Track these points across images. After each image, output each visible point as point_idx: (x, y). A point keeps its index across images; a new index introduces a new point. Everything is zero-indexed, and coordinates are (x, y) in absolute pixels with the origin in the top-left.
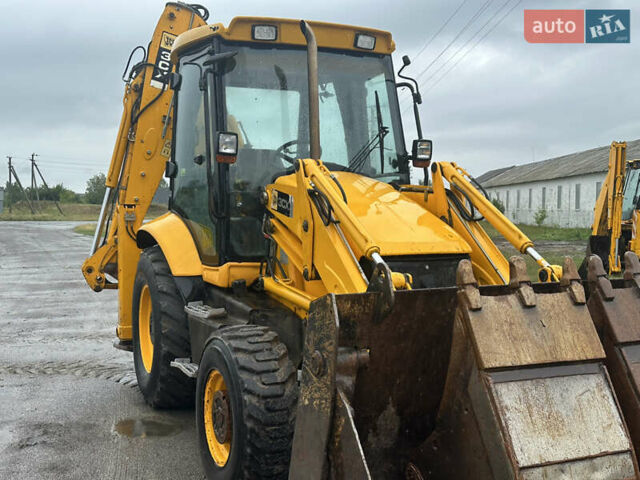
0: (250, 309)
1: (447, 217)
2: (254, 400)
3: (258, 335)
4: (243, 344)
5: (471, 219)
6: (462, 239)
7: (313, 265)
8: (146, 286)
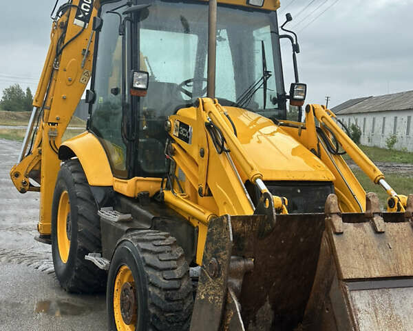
0: (153, 216)
1: (316, 150)
2: (157, 292)
3: (161, 239)
4: (149, 246)
5: (336, 153)
6: (328, 169)
7: (207, 184)
8: (66, 192)
